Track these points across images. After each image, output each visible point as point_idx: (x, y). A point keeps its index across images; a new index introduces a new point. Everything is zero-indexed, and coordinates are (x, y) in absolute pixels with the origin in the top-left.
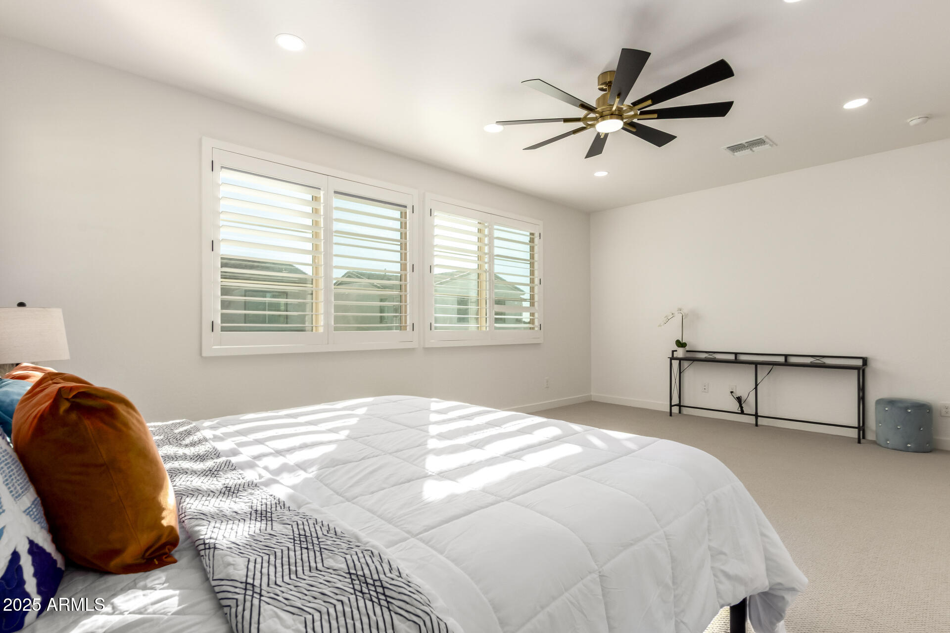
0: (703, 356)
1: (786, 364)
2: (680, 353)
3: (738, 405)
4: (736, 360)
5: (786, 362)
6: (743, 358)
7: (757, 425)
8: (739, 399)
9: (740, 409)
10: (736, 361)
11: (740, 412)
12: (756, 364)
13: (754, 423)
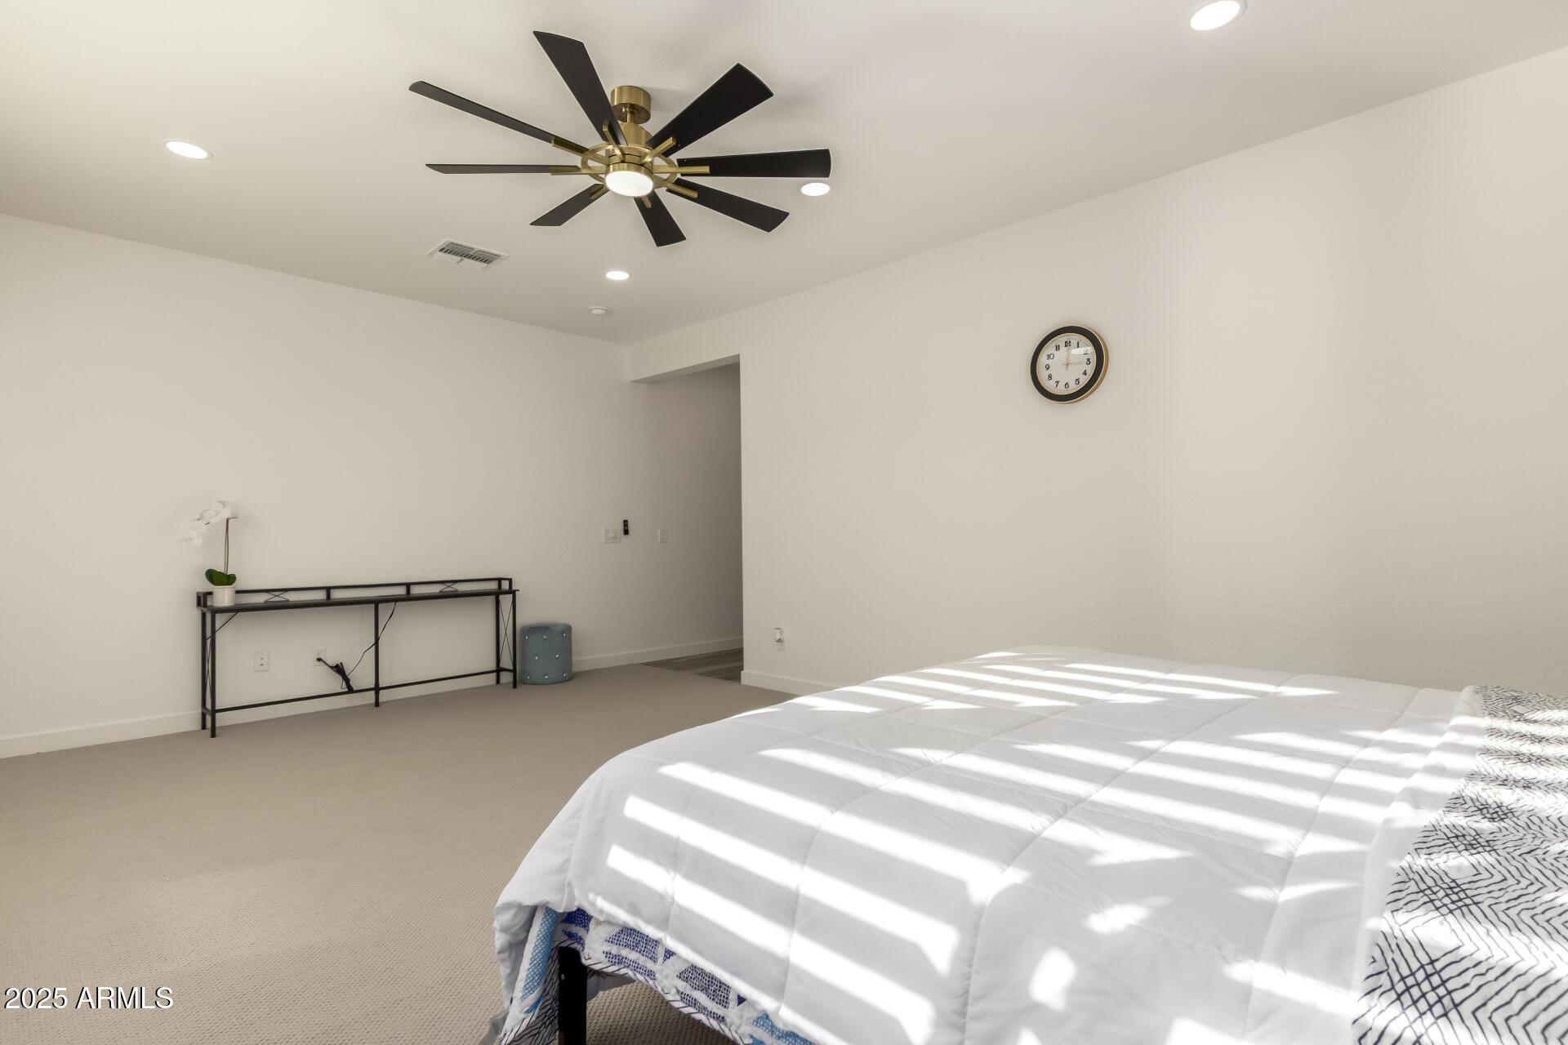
0: (260, 599)
1: (408, 598)
2: (223, 597)
3: (340, 678)
4: (329, 600)
5: (408, 595)
6: (337, 595)
7: (377, 704)
8: (339, 669)
9: (344, 685)
10: (329, 603)
11: (346, 690)
12: (376, 602)
13: (373, 701)
